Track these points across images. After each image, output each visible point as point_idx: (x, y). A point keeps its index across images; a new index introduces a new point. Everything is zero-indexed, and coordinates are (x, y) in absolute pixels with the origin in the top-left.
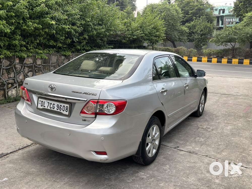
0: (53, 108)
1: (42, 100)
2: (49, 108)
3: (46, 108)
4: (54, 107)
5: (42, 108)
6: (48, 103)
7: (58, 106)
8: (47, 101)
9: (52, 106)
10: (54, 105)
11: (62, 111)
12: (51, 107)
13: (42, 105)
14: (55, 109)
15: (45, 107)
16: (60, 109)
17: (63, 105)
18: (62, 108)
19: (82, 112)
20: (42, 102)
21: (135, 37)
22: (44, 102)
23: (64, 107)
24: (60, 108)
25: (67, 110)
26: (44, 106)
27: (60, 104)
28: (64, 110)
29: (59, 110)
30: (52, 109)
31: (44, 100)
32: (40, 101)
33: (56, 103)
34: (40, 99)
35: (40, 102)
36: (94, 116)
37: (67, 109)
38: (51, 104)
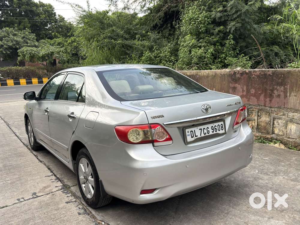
0: (208, 132)
1: (190, 130)
2: (203, 135)
3: (199, 136)
5: (193, 139)
6: (200, 129)
7: (212, 128)
8: (198, 127)
9: (205, 131)
11: (218, 132)
12: (205, 133)
13: (192, 136)
14: (211, 133)
15: (197, 136)
16: (216, 130)
17: (216, 124)
18: (217, 128)
20: (192, 132)
22: (194, 130)
24: (215, 129)
25: (222, 128)
26: (196, 136)
27: (213, 125)
28: (219, 130)
29: (215, 132)
30: (207, 134)
32: (188, 132)
33: (210, 126)
35: (188, 134)
38: (204, 129)
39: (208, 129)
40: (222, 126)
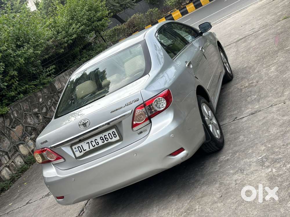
0: (97, 144)
1: (76, 146)
2: (92, 148)
3: (88, 150)
4: (98, 142)
5: (82, 153)
6: (87, 143)
7: (102, 138)
8: (85, 142)
9: (94, 143)
10: (97, 140)
11: (110, 140)
12: (94, 146)
13: (80, 151)
14: (101, 144)
15: (86, 150)
16: (107, 139)
17: (106, 133)
18: (108, 137)
19: (133, 126)
20: (79, 148)
21: (75, 36)
22: (82, 146)
23: (110, 135)
24: (105, 138)
25: (115, 136)
26: (84, 150)
27: (102, 135)
28: (111, 138)
29: (106, 142)
30: (96, 146)
31: (80, 145)
32: (75, 148)
33: (98, 137)
34: (73, 147)
35: (76, 150)
36: (148, 122)
37: (115, 134)
38: (92, 142)
39: (96, 140)
40: (114, 133)
